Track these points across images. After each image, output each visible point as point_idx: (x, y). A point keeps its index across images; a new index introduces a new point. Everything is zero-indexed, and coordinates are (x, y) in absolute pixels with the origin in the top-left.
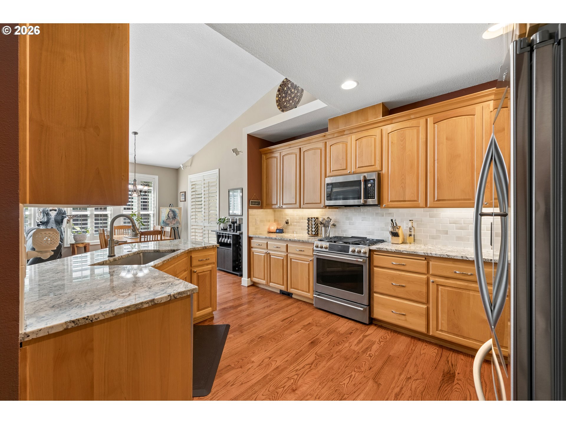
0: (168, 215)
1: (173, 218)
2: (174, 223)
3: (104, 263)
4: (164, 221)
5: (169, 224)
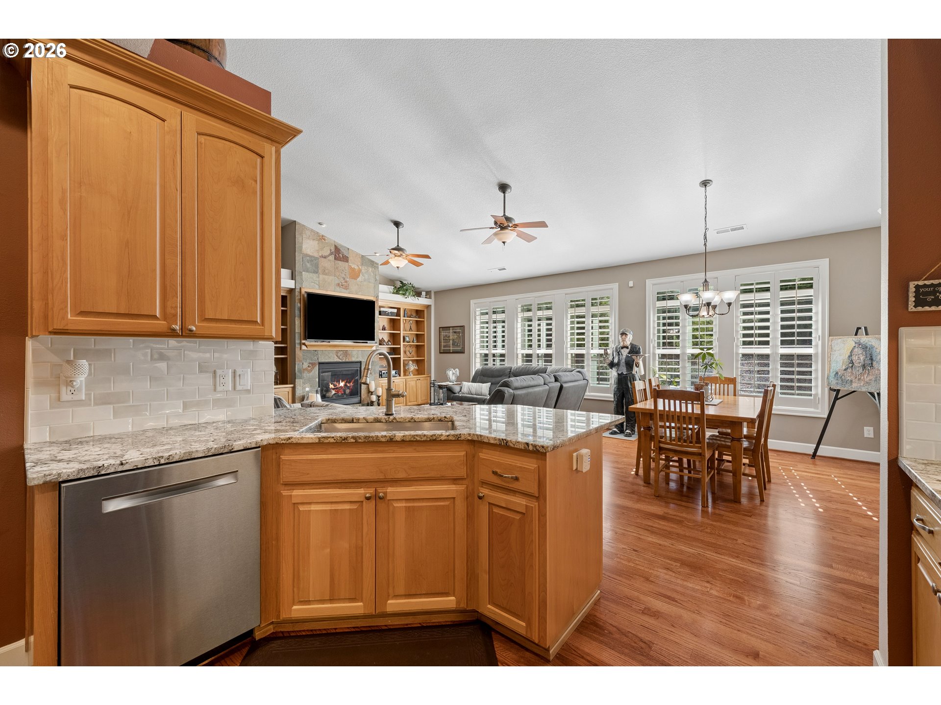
0: (851, 356)
1: (864, 366)
2: (867, 380)
3: (353, 420)
4: (837, 373)
5: (851, 381)
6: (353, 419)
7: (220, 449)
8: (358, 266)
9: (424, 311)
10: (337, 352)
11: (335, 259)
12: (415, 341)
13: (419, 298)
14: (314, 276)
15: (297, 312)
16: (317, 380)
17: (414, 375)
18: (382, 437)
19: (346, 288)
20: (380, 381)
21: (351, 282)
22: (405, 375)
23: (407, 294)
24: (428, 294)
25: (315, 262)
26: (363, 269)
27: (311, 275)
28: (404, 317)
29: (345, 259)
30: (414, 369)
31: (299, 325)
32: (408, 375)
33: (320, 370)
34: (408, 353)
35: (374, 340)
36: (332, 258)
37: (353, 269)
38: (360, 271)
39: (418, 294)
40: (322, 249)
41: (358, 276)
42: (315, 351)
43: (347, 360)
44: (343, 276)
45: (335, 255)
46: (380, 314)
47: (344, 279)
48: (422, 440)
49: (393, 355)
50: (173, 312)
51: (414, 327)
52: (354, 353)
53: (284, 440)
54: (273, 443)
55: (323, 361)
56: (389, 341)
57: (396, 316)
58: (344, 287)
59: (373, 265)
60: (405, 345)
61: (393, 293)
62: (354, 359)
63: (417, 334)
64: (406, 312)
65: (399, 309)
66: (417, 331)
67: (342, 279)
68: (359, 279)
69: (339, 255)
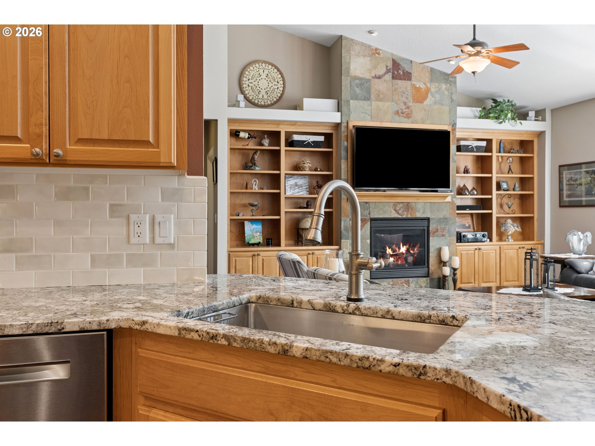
6: (293, 301)
7: (45, 326)
8: (425, 84)
9: (532, 142)
10: (395, 204)
11: (393, 78)
12: (518, 189)
13: (522, 121)
14: (365, 104)
15: (343, 153)
16: (369, 241)
17: (514, 241)
18: (269, 345)
19: (408, 116)
20: (458, 247)
21: (416, 107)
22: (500, 240)
23: (503, 117)
24: (540, 114)
25: (366, 85)
26: (433, 88)
27: (361, 102)
28: (500, 152)
29: (407, 76)
30: (516, 231)
31: (346, 170)
32: (505, 241)
33: (373, 229)
34: (506, 207)
35: (449, 187)
36: (389, 77)
37: (418, 89)
38: (428, 90)
39: (522, 115)
40: (375, 67)
41: (425, 98)
42: (367, 203)
43: (409, 216)
44: (404, 99)
45: (393, 73)
46: (459, 149)
47: (405, 104)
48: (342, 363)
49: (480, 210)
50: (37, 131)
51: (516, 167)
52: (419, 206)
53: (138, 325)
54: (126, 327)
55: (376, 216)
56: (474, 189)
57: (486, 151)
58: (404, 115)
59: (447, 80)
60: (501, 194)
61: (480, 118)
62: (419, 215)
63: (521, 178)
64: (502, 145)
65: (489, 141)
66: (522, 174)
67: (402, 104)
68: (428, 102)
69: (398, 72)
